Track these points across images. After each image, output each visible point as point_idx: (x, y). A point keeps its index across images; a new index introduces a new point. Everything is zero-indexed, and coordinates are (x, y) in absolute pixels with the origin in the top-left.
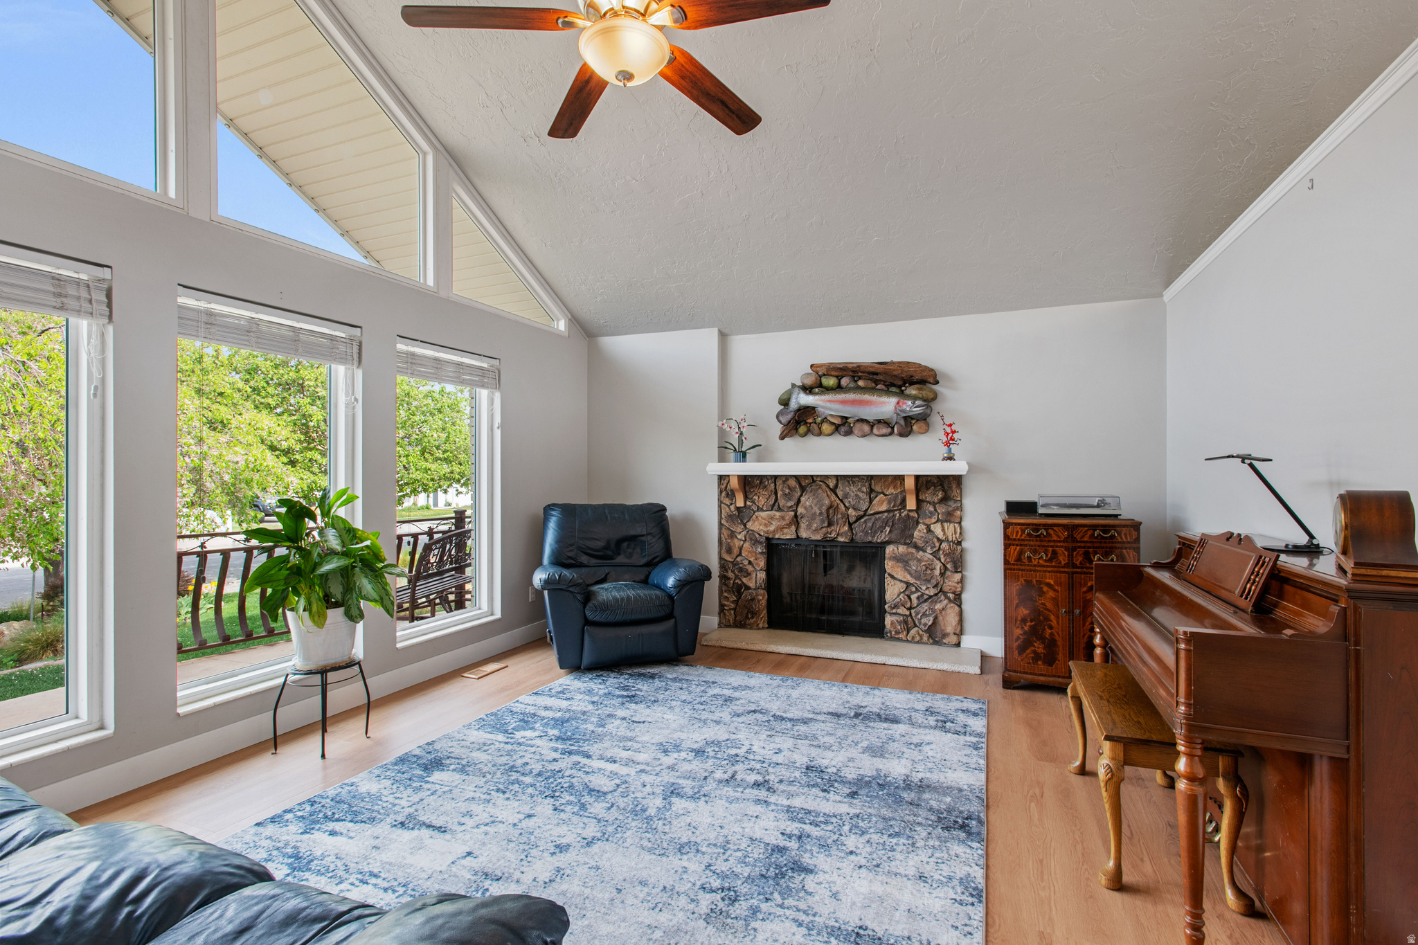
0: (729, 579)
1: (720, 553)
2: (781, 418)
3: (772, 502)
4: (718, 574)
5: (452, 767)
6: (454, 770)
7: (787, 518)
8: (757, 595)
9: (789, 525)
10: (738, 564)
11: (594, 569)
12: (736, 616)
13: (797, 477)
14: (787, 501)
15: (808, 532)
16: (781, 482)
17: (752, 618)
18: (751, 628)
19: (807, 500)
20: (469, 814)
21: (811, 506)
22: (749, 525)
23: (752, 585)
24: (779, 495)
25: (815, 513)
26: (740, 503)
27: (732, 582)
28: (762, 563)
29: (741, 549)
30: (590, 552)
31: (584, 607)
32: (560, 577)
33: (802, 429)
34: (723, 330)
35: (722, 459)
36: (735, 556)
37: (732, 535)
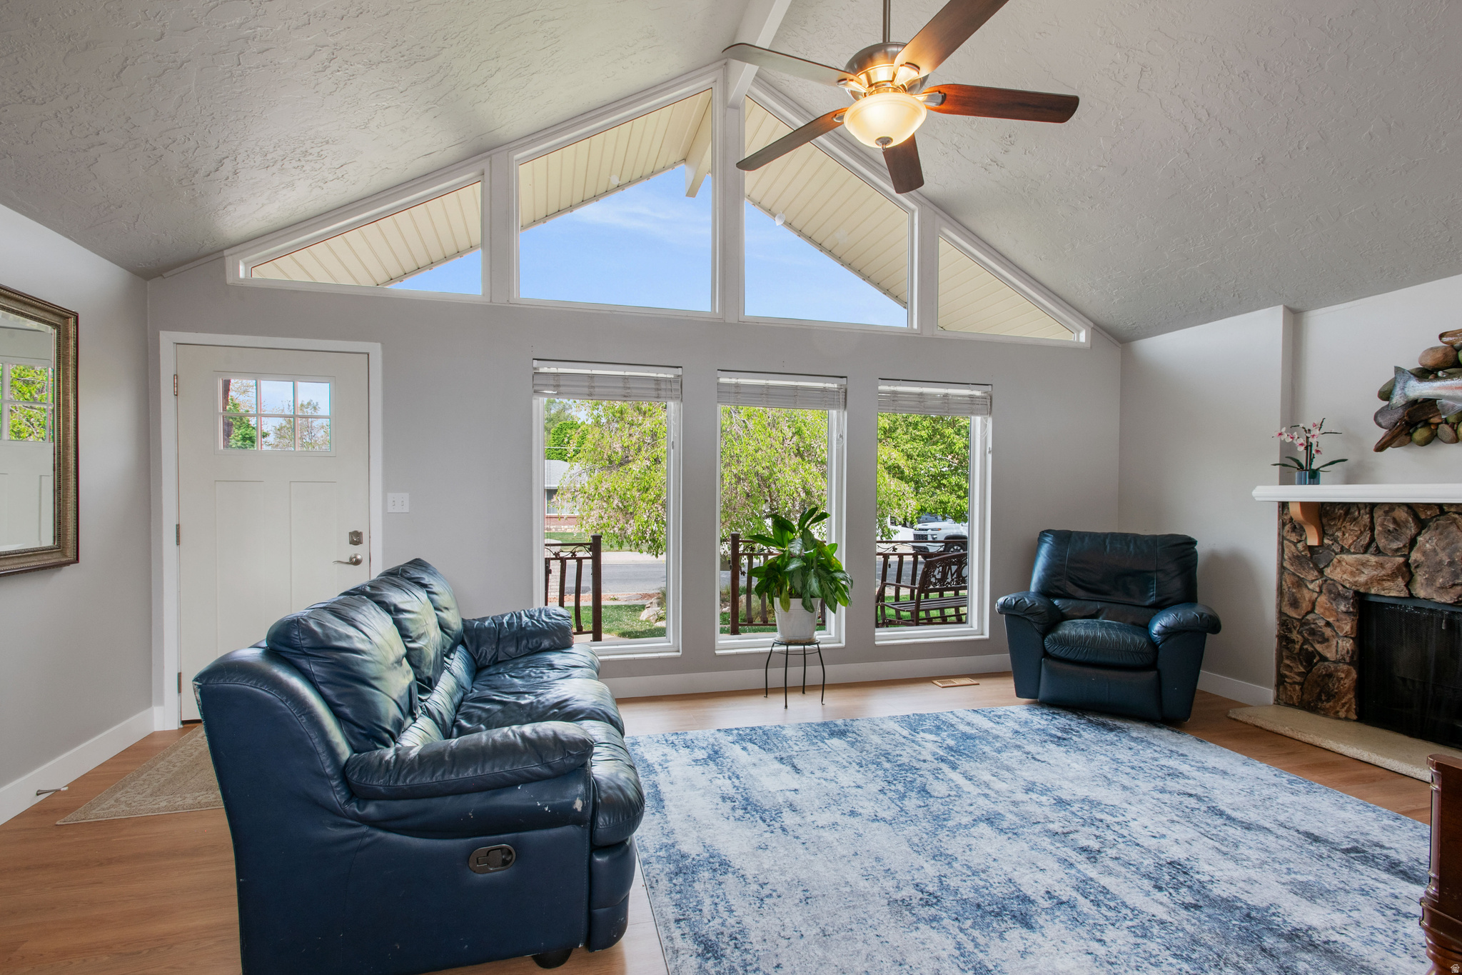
0: (1293, 642)
1: (1279, 606)
2: (1380, 420)
3: (1365, 539)
4: (1275, 632)
5: (849, 739)
6: (848, 741)
7: (1388, 566)
8: (1337, 671)
9: (1393, 576)
10: (1308, 623)
11: (1084, 602)
12: (1303, 694)
13: (1410, 507)
14: (1391, 541)
15: (1429, 590)
16: (1381, 512)
17: (1328, 700)
18: (1326, 715)
19: (1427, 541)
20: (823, 770)
21: (1434, 550)
22: (1327, 571)
23: (1330, 655)
24: (1376, 532)
25: (1441, 562)
26: (1313, 540)
27: (1297, 647)
28: (1347, 626)
29: (1313, 604)
30: (1080, 583)
31: (1043, 639)
32: (1016, 603)
33: (1420, 434)
34: (1292, 306)
35: (1285, 480)
36: (1303, 612)
37: (1300, 583)
